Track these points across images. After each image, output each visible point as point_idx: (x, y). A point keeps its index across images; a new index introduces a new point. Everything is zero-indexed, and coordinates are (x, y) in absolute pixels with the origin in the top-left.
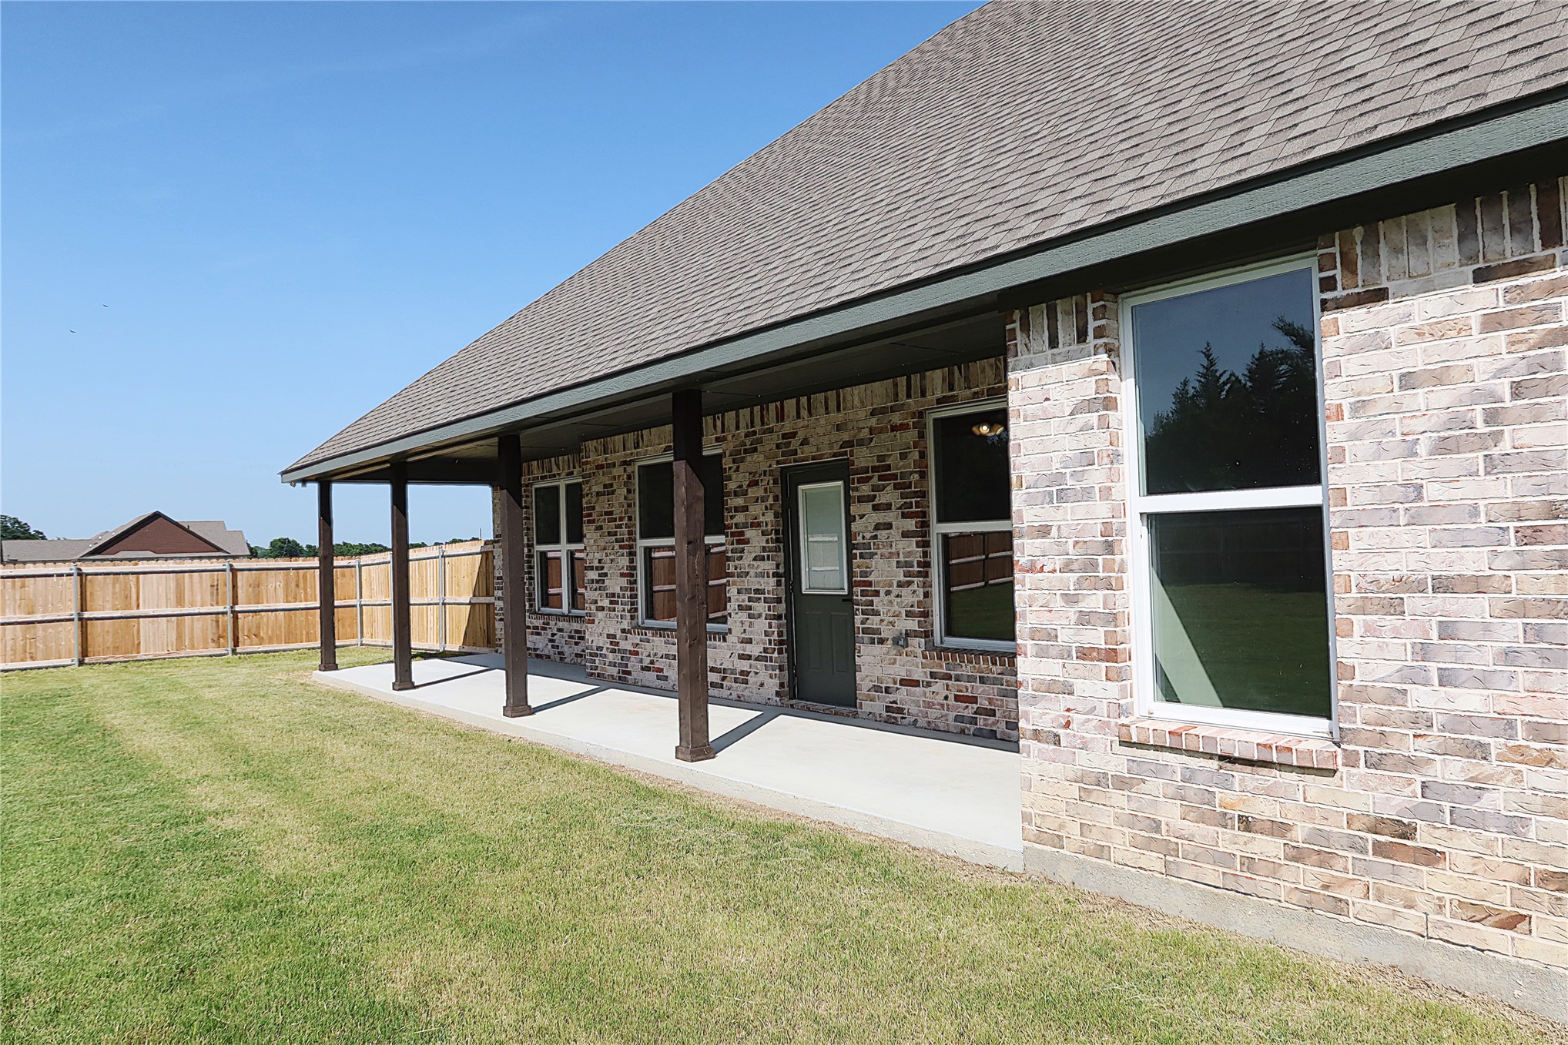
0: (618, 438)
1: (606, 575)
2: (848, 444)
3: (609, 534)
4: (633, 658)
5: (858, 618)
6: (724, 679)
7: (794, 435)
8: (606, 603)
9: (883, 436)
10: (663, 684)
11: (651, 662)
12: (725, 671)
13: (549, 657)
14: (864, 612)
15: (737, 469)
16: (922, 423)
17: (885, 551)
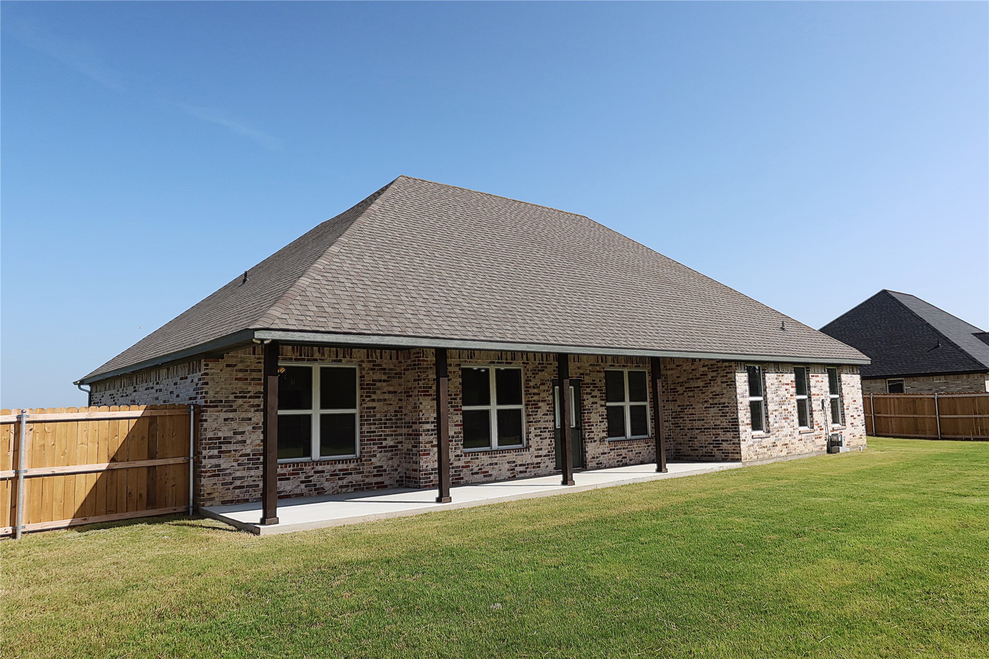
2: (582, 374)
4: (465, 470)
6: (527, 468)
10: (488, 479)
11: (480, 469)
12: (528, 464)
13: (302, 495)
14: (589, 432)
15: (534, 377)
16: (605, 372)
17: (596, 411)
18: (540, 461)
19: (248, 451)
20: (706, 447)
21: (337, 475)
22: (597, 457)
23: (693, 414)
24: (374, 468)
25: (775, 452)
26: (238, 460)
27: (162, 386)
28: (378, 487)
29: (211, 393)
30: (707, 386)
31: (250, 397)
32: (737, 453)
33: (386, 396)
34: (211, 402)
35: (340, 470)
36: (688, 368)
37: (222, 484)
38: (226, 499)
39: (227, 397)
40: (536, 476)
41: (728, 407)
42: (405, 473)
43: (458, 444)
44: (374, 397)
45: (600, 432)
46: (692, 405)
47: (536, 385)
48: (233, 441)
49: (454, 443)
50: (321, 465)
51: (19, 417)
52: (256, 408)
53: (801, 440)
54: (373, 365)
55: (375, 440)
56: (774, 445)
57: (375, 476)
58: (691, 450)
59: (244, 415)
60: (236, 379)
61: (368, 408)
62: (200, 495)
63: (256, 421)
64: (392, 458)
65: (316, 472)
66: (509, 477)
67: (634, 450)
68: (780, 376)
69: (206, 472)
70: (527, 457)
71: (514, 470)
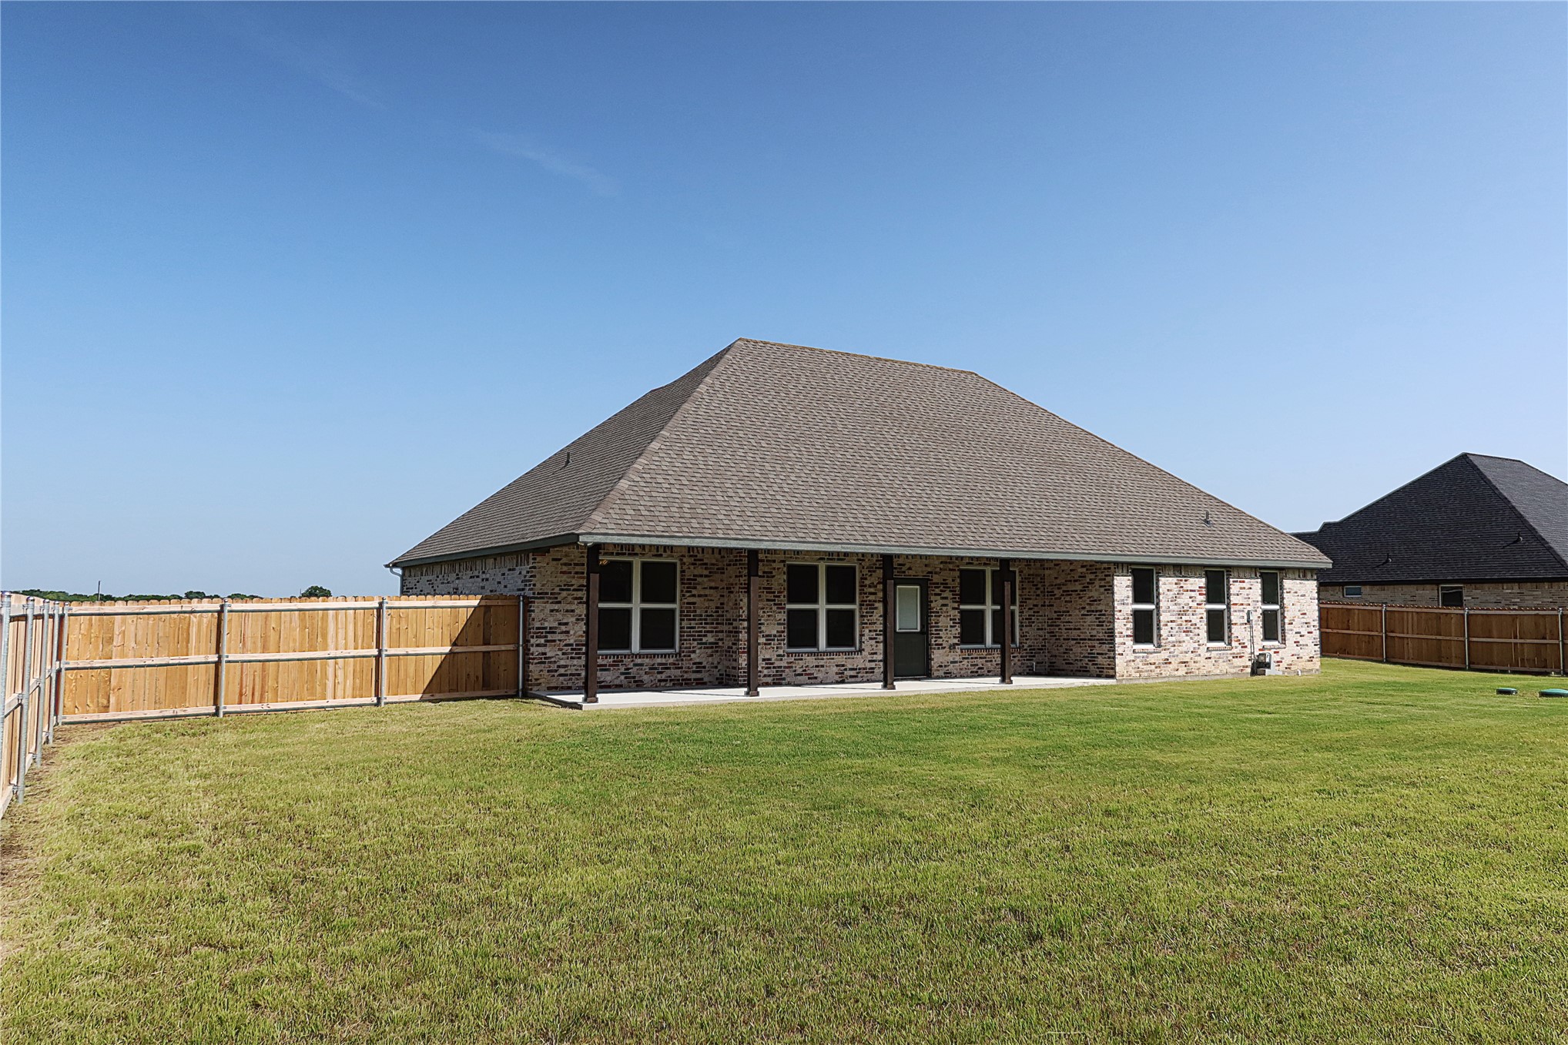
2: (931, 573)
4: (787, 670)
5: (933, 640)
6: (858, 672)
7: (904, 565)
10: (813, 681)
11: (804, 671)
12: (860, 669)
13: (621, 686)
14: (936, 637)
15: (871, 575)
16: (960, 570)
17: (945, 614)
18: (874, 666)
19: (572, 641)
20: (1081, 660)
21: (656, 669)
22: (945, 666)
23: (1069, 622)
24: (694, 664)
25: (1167, 671)
26: (562, 650)
27: (488, 576)
28: (697, 684)
29: (538, 586)
30: (1085, 591)
31: (574, 590)
32: (1112, 669)
33: (707, 592)
34: (538, 594)
35: (659, 664)
36: (1066, 568)
37: (548, 671)
38: (552, 685)
39: (553, 589)
40: (868, 681)
41: (1104, 615)
42: (726, 671)
43: (780, 644)
44: (694, 592)
45: (950, 638)
46: (1068, 612)
47: (873, 583)
48: (558, 631)
49: (776, 642)
50: (640, 658)
51: (381, 604)
52: (579, 601)
53: (1210, 658)
54: (695, 560)
55: (695, 636)
56: (1167, 662)
57: (694, 672)
58: (1066, 663)
59: (569, 607)
60: (561, 572)
61: (688, 603)
62: (528, 680)
63: (579, 613)
64: (712, 656)
65: (635, 665)
66: (837, 680)
67: (994, 660)
68: (1181, 580)
69: (534, 659)
70: (859, 661)
71: (843, 673)
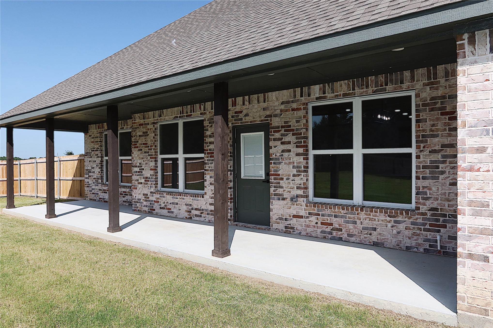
0: (151, 113)
1: (143, 169)
2: (270, 116)
3: (145, 152)
4: (156, 204)
5: (272, 190)
6: (202, 213)
7: (241, 112)
8: (143, 181)
9: (287, 113)
11: (165, 206)
12: (203, 210)
17: (287, 161)
19: (95, 177)
22: (286, 219)
29: (86, 149)
31: (95, 151)
34: (86, 153)
35: (124, 192)
37: (89, 191)
38: (90, 198)
39: (90, 151)
45: (293, 188)
48: (91, 171)
52: (97, 156)
59: (94, 159)
60: (92, 142)
63: (97, 162)
66: (186, 218)
71: (190, 212)
